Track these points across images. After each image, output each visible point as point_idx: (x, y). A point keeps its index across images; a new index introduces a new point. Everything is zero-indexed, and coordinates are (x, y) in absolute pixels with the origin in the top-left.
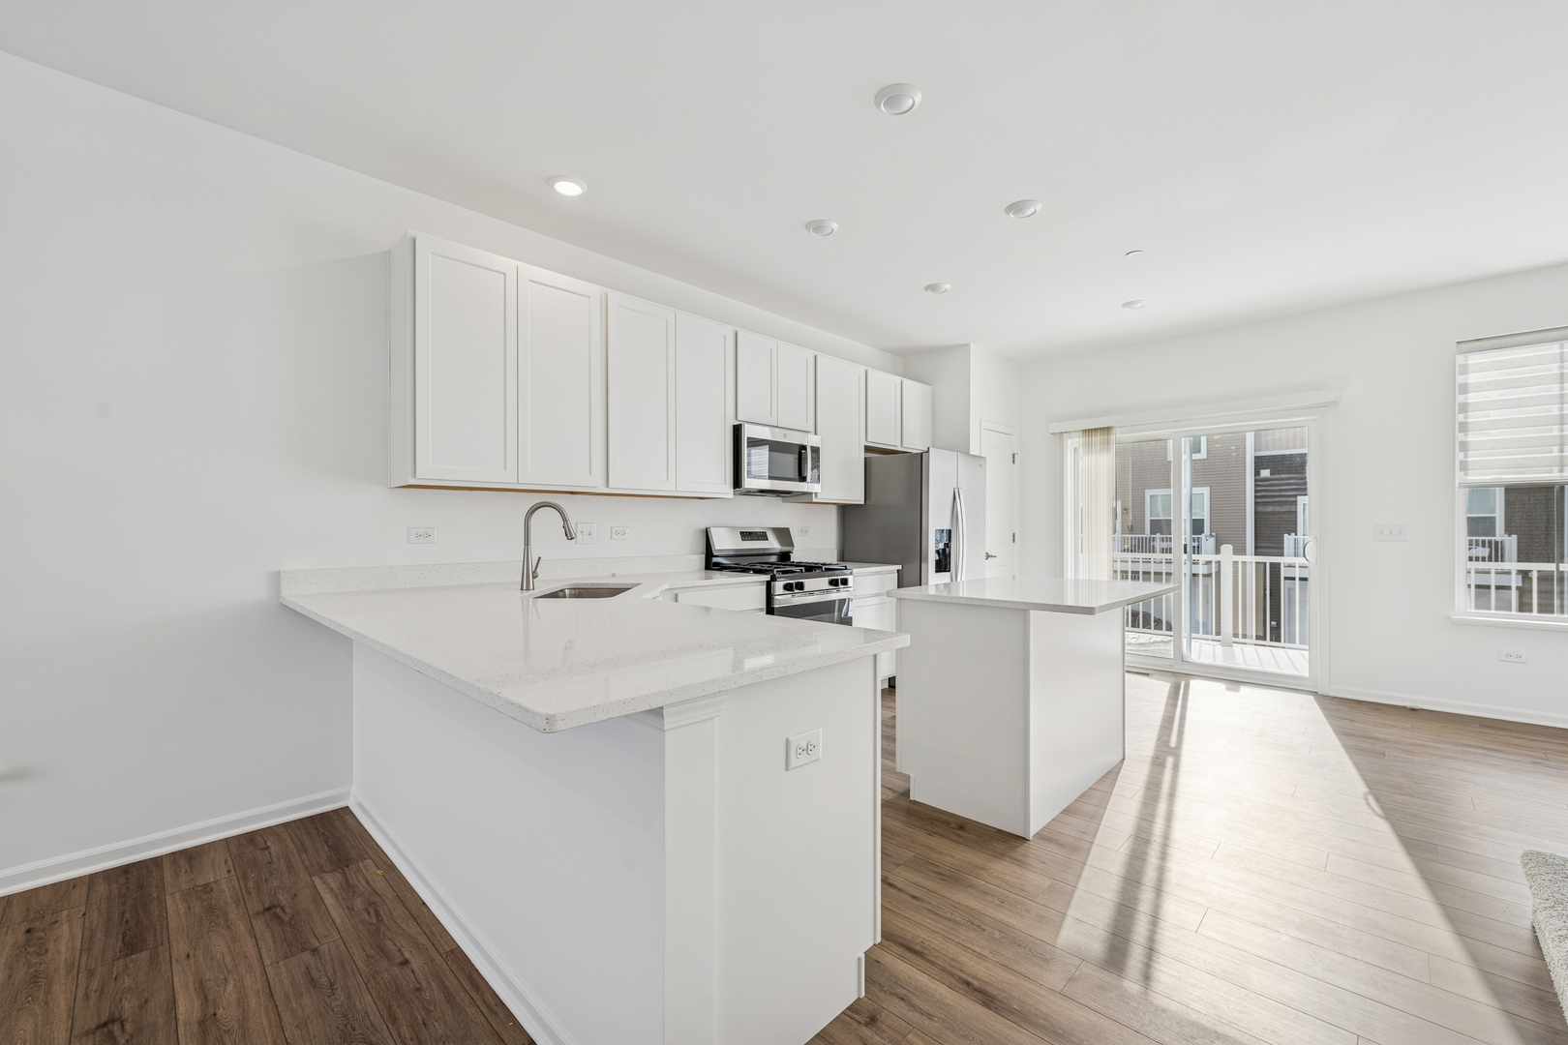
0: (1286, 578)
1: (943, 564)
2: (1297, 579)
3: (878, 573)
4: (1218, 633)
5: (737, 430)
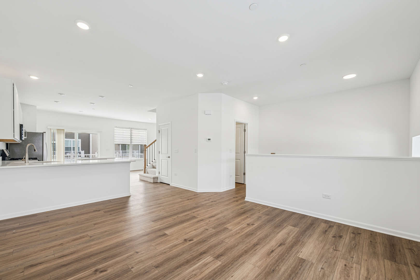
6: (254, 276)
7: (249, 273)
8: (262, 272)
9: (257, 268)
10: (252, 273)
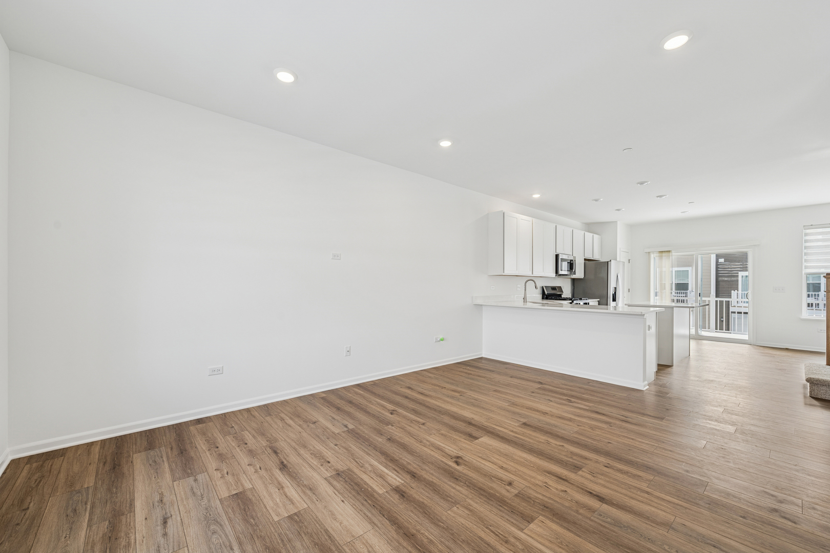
0: (732, 312)
1: (614, 300)
2: (743, 313)
3: (593, 301)
4: (709, 328)
5: (557, 256)
6: (329, 529)
7: (341, 524)
8: (335, 545)
9: (349, 540)
10: (341, 529)
